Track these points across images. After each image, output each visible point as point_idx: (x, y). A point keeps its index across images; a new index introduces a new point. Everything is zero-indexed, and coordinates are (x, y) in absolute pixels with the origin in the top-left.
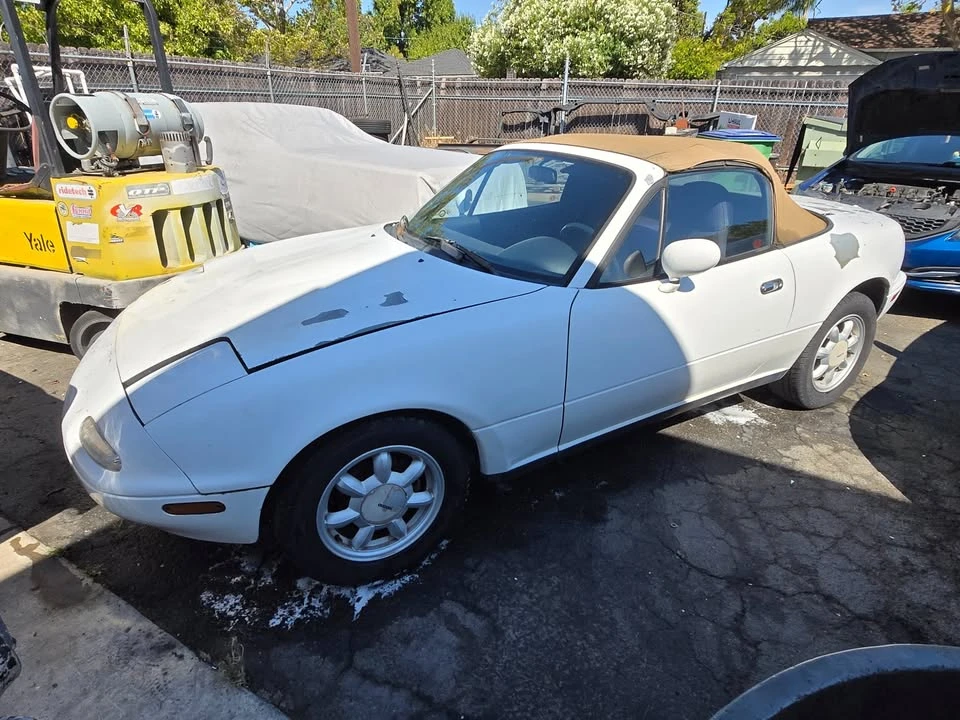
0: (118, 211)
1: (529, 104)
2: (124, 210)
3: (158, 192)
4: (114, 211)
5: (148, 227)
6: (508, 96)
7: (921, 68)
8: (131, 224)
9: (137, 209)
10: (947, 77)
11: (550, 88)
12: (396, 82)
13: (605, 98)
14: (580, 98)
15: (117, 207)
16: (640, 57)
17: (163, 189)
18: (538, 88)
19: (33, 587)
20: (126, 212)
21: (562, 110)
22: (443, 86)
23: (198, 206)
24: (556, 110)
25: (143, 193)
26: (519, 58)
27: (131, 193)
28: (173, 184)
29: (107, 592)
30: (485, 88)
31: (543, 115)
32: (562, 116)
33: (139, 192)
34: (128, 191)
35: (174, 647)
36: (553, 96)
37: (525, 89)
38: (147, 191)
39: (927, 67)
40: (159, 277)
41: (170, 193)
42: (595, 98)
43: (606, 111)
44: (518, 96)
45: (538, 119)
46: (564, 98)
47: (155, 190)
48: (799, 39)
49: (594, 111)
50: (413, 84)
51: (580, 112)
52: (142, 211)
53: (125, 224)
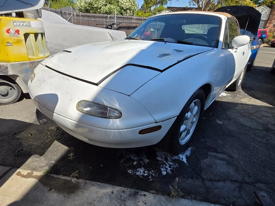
0: (9, 31)
1: (104, 23)
2: (12, 31)
3: (26, 25)
4: (8, 31)
5: (22, 40)
6: (97, 19)
7: (228, 10)
8: (15, 38)
9: (18, 32)
10: (234, 12)
11: (110, 17)
12: (60, 12)
13: (127, 21)
14: (120, 21)
15: (9, 30)
16: (127, 14)
17: (28, 24)
18: (106, 17)
19: (49, 189)
20: (13, 32)
21: (115, 24)
22: (75, 15)
23: (40, 33)
24: (113, 24)
25: (20, 25)
26: (93, 10)
27: (15, 24)
28: (31, 22)
29: (88, 181)
30: (90, 16)
31: (109, 25)
32: (115, 26)
33: (18, 24)
34: (14, 23)
35: (138, 193)
36: (112, 20)
37: (102, 17)
38: (21, 24)
39: (229, 9)
40: (28, 61)
41: (30, 26)
42: (124, 21)
43: (128, 25)
44: (101, 19)
45: (108, 27)
46: (115, 21)
47: (25, 24)
48: (166, 11)
49: (124, 25)
50: (65, 13)
51: (120, 25)
52: (19, 32)
53: (13, 38)
